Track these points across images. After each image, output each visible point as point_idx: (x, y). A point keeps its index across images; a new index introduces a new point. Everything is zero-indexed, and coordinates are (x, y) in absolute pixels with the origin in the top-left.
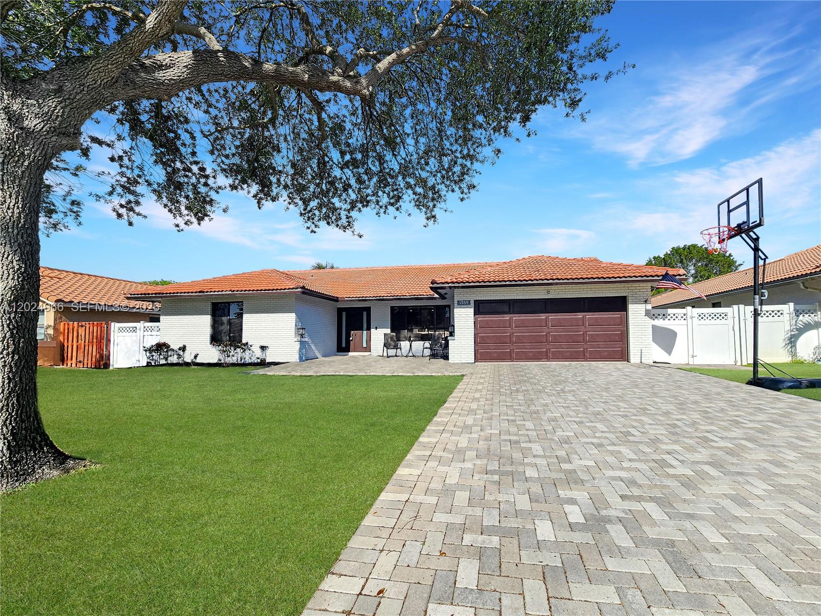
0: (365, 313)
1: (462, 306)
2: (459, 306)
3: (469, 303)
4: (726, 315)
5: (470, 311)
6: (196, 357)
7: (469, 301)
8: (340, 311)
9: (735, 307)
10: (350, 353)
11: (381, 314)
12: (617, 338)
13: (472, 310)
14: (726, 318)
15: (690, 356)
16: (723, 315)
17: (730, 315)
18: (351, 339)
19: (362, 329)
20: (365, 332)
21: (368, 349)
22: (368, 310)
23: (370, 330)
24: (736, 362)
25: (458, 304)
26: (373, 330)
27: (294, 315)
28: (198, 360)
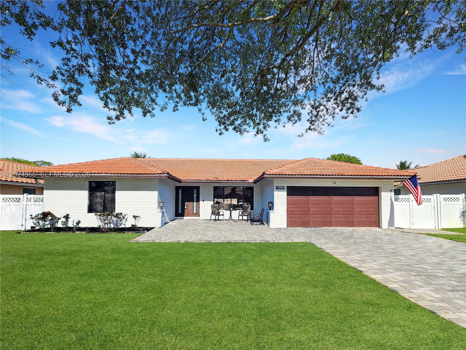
0: (195, 191)
1: (279, 190)
2: (277, 190)
3: (284, 189)
4: (430, 200)
5: (284, 193)
6: (78, 223)
7: (284, 187)
8: (177, 188)
9: (435, 195)
10: (185, 218)
11: (206, 191)
12: (373, 213)
13: (285, 193)
14: (430, 201)
15: (411, 224)
16: (429, 200)
17: (432, 200)
18: (185, 208)
19: (193, 201)
20: (195, 203)
21: (198, 214)
22: (198, 188)
23: (199, 202)
24: (435, 227)
25: (277, 188)
26: (201, 202)
27: (157, 192)
28: (81, 225)
